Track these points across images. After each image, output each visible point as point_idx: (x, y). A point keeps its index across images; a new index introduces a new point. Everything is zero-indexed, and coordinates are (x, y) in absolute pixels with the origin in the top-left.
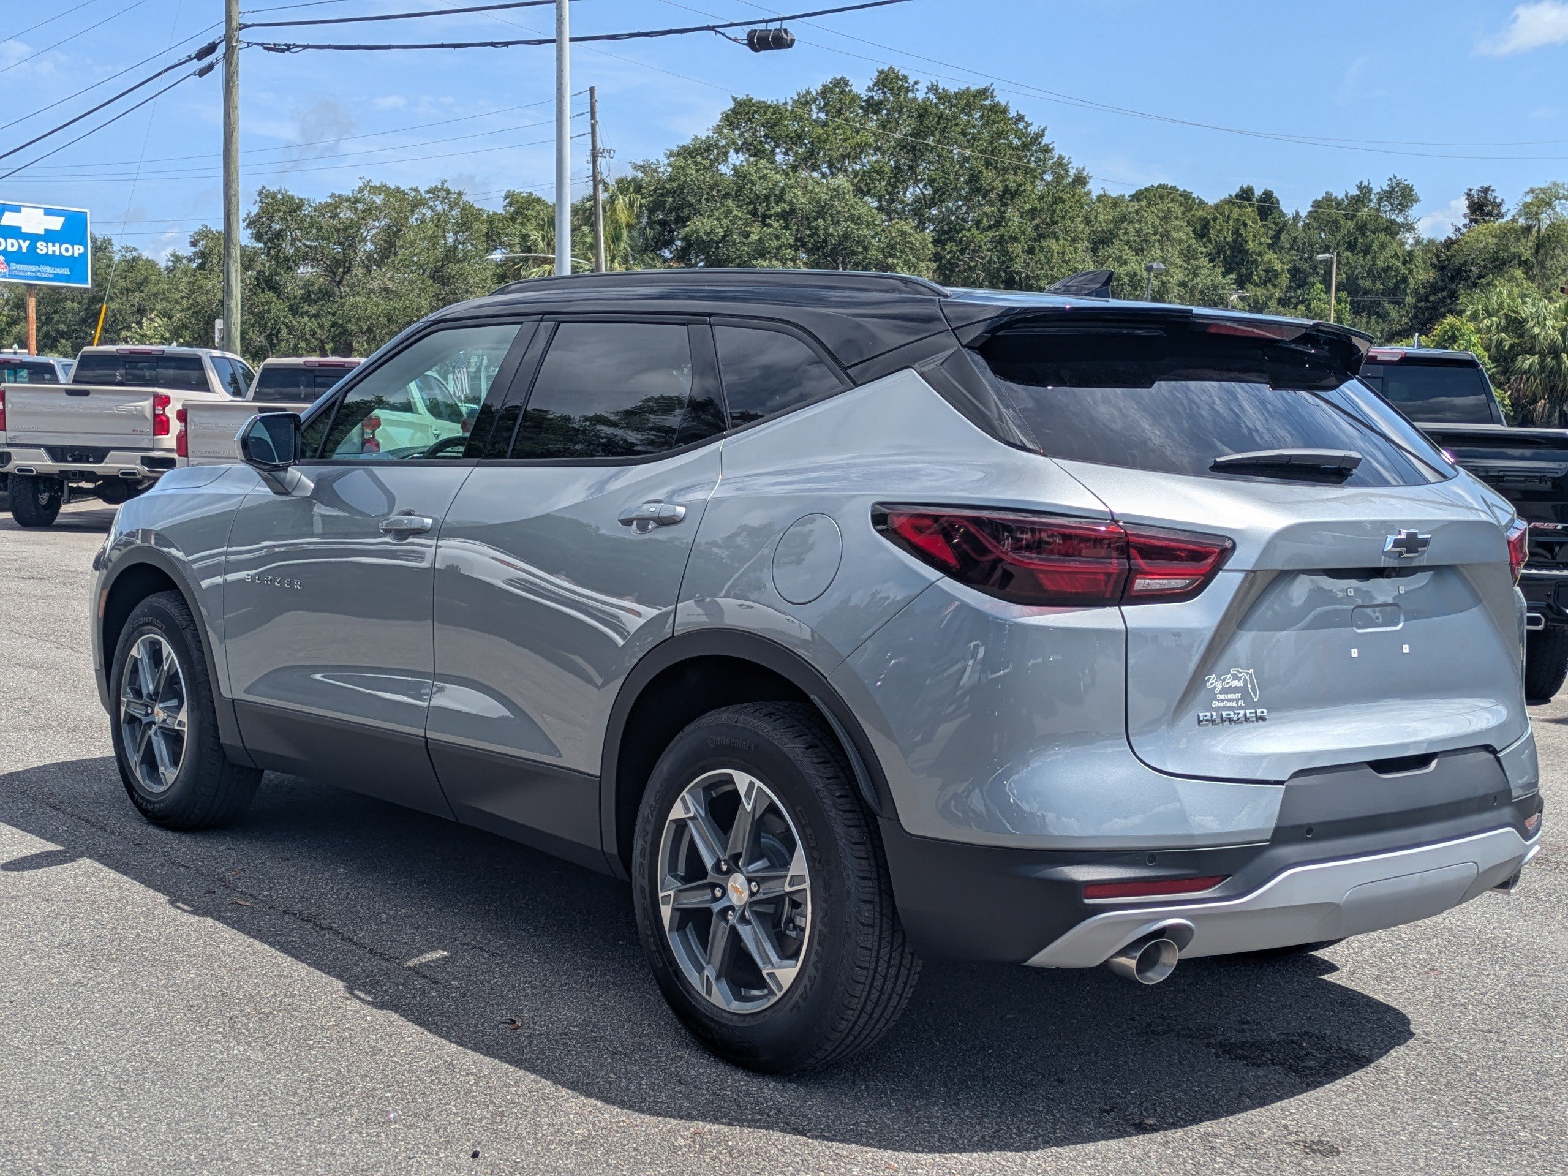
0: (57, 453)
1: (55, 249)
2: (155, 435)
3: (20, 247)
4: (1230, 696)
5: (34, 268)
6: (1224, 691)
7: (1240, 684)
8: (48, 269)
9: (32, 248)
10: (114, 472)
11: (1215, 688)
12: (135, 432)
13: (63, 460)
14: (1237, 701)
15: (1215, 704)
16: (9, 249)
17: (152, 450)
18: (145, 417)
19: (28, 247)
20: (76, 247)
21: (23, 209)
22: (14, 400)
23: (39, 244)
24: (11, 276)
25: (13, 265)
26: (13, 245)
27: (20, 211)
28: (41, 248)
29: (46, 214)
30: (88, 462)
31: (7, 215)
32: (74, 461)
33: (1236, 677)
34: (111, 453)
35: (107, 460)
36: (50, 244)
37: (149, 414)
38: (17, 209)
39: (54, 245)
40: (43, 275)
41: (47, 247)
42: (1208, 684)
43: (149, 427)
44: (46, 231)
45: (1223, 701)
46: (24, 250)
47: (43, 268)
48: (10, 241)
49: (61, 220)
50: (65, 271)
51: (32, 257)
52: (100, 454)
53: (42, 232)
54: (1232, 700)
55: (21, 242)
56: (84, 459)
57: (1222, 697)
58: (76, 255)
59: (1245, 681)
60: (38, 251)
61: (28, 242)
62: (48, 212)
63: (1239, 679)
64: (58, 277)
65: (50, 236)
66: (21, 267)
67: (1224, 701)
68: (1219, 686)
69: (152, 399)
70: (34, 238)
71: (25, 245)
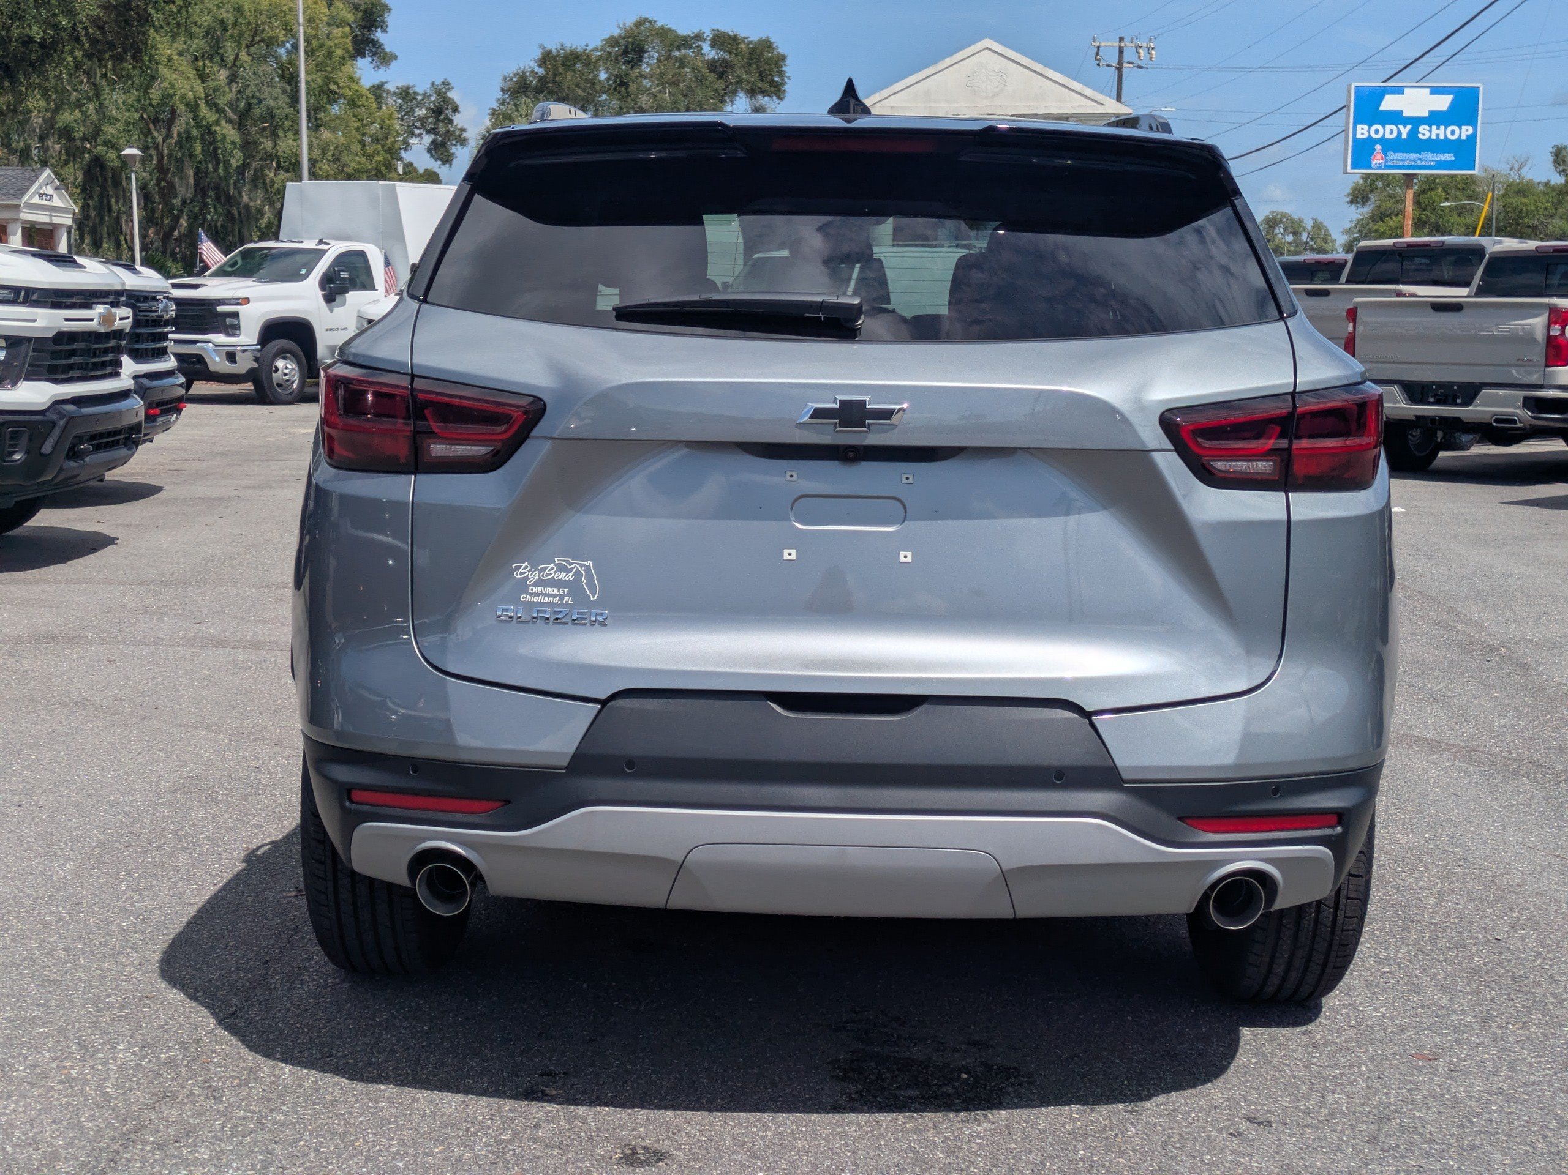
0: (1416, 391)
1: (1439, 132)
2: (1547, 365)
3: (1400, 133)
4: (549, 590)
5: (1413, 156)
6: (539, 583)
7: (570, 577)
8: (1430, 156)
9: (1414, 133)
10: (1486, 419)
11: (527, 578)
12: (1520, 363)
13: (1422, 401)
14: (562, 597)
15: (524, 598)
16: (1388, 136)
17: (1541, 387)
18: (1534, 341)
19: (1409, 134)
20: (1464, 128)
21: (1406, 90)
22: (1365, 319)
23: (1421, 129)
24: (1388, 167)
25: (1391, 155)
26: (1391, 131)
27: (1402, 93)
28: (1424, 132)
29: (1431, 93)
30: (1455, 404)
31: (1388, 97)
32: (1438, 402)
33: (561, 568)
34: (1485, 392)
35: (1477, 401)
36: (1434, 127)
37: (1540, 335)
38: (1399, 91)
39: (1438, 128)
40: (1424, 163)
41: (1430, 131)
42: (517, 575)
43: (1538, 355)
44: (1431, 112)
45: (538, 595)
46: (1404, 136)
47: (1424, 155)
48: (1388, 127)
49: (1449, 98)
50: (1450, 157)
51: (1413, 144)
52: (1469, 392)
53: (1426, 115)
54: (554, 596)
55: (1401, 127)
56: (1450, 399)
57: (538, 590)
58: (1463, 137)
59: (578, 575)
60: (1420, 136)
61: (1409, 127)
62: (1435, 91)
63: (568, 571)
64: (1440, 165)
65: (1435, 118)
66: (1399, 156)
67: (536, 595)
68: (535, 576)
69: (1547, 314)
70: (1416, 122)
71: (1405, 131)
